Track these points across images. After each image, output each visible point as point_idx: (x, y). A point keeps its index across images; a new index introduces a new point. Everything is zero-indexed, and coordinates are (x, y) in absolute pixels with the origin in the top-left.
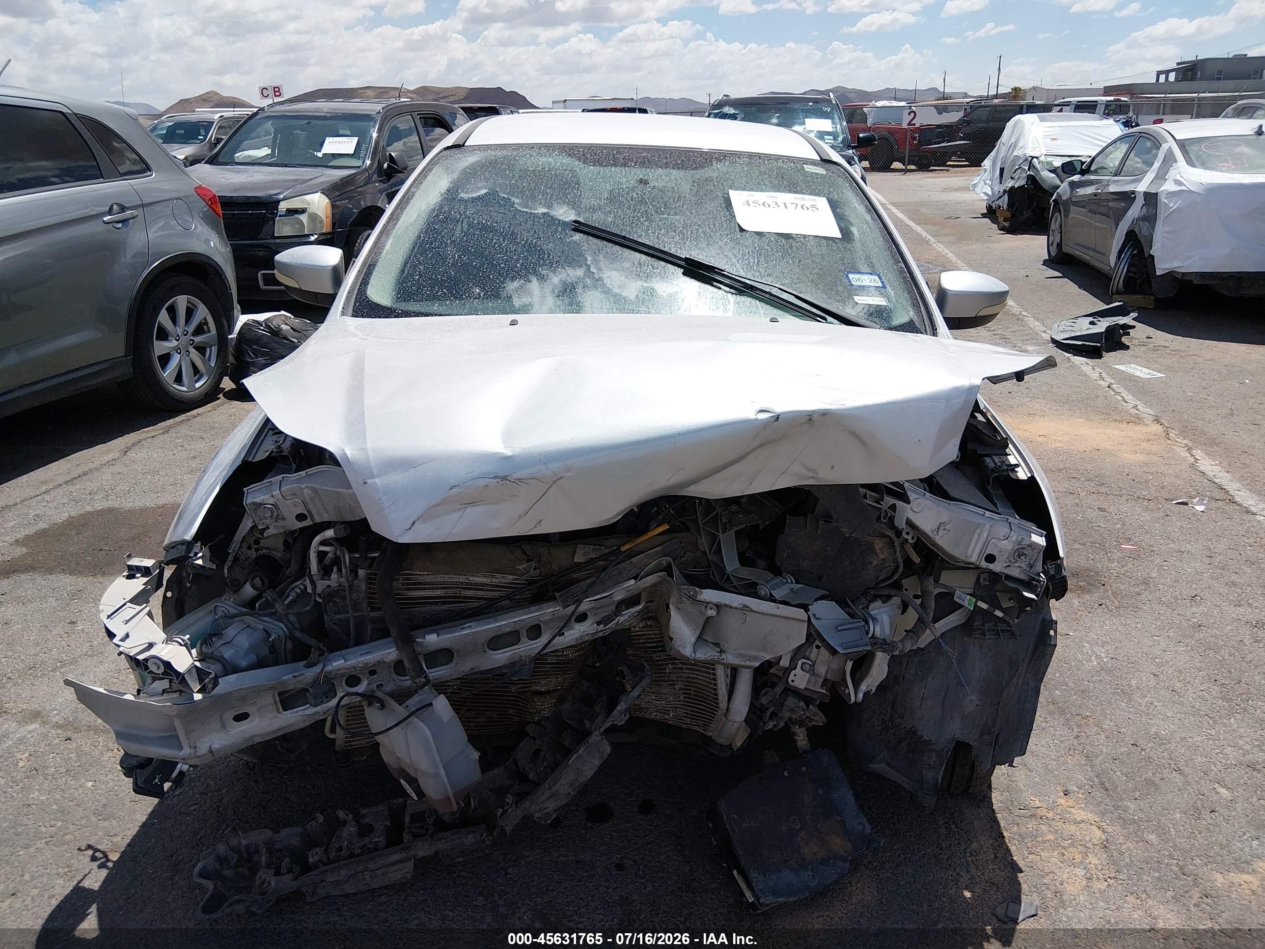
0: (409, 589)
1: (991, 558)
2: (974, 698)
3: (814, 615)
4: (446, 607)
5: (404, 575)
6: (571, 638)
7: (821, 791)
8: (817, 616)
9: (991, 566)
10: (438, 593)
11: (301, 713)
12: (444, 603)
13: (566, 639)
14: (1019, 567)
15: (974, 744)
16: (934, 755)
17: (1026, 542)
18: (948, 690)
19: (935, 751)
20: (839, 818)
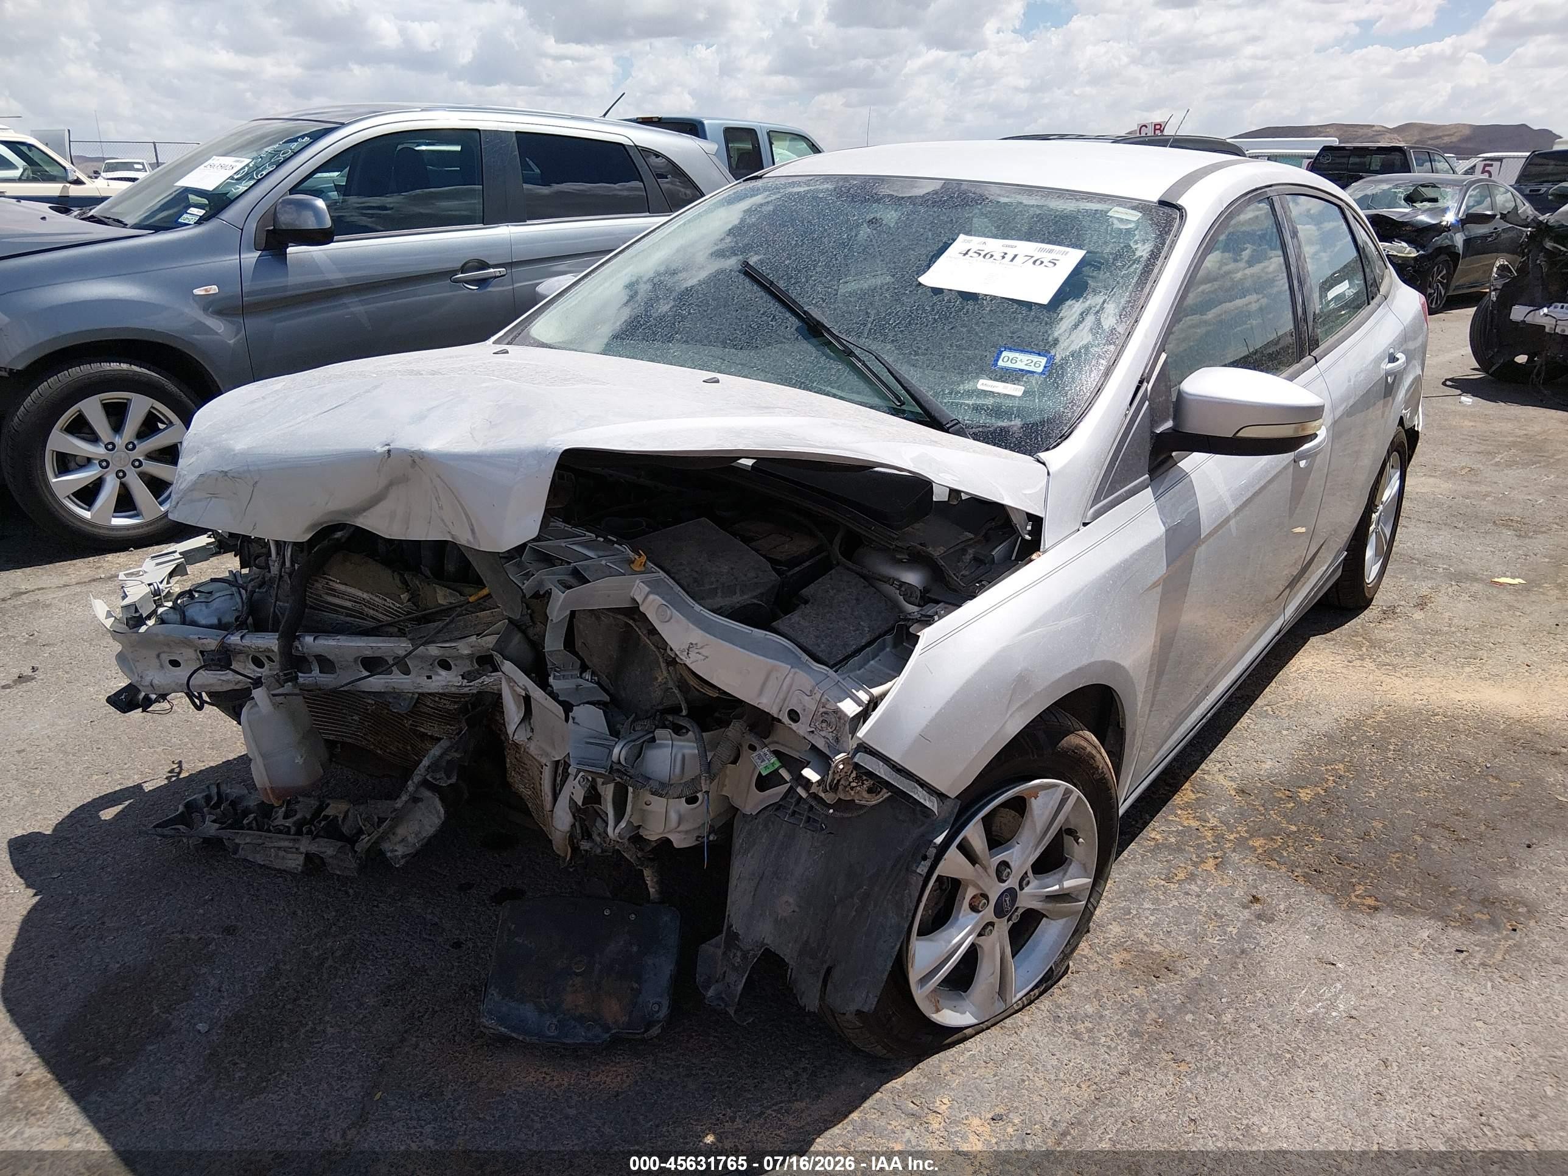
0: (327, 594)
1: (794, 716)
2: (791, 900)
3: (574, 718)
4: (348, 619)
5: (325, 578)
6: (438, 684)
7: (635, 949)
8: (576, 721)
9: (794, 726)
10: (348, 604)
11: (218, 677)
12: (347, 615)
13: (433, 684)
14: (824, 737)
15: (792, 963)
16: (739, 954)
17: (830, 707)
18: (761, 878)
19: (742, 950)
20: (636, 986)
